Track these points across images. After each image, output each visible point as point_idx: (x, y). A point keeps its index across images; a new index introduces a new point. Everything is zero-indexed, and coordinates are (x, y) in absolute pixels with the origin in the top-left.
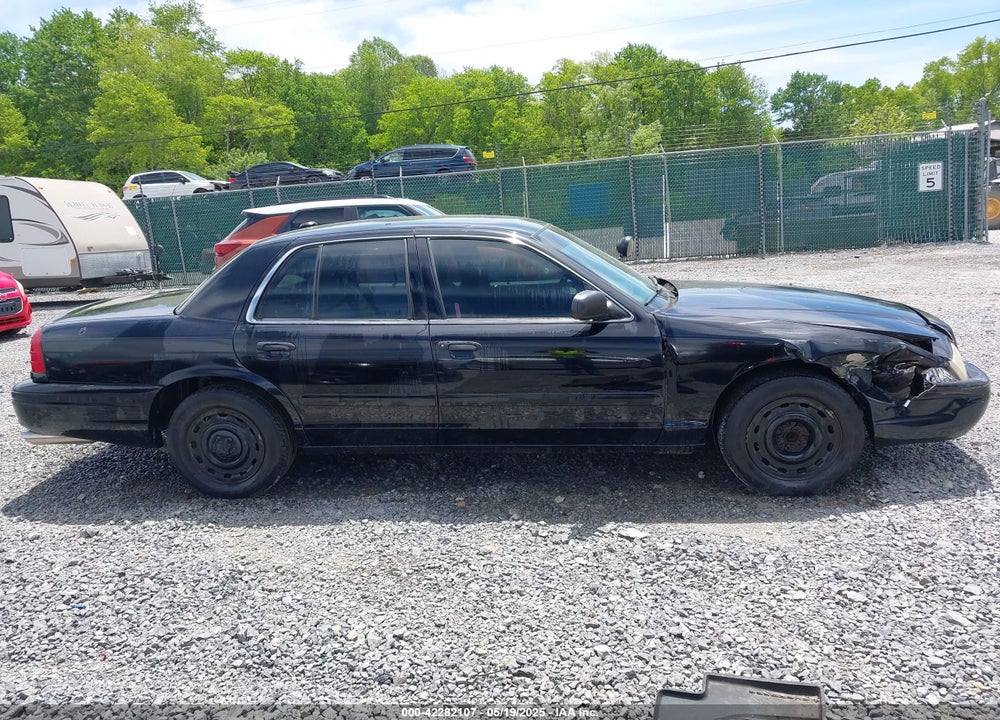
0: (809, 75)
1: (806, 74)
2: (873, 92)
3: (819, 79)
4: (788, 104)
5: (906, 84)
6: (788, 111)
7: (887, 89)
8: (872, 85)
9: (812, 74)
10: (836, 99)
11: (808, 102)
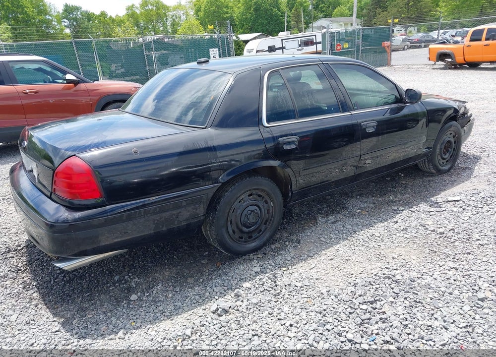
0: (72, 6)
1: (71, 5)
2: (104, 17)
3: (78, 9)
4: (65, 20)
5: (119, 15)
6: (66, 24)
7: (111, 17)
8: (103, 14)
9: (74, 5)
10: (89, 20)
11: (76, 20)
